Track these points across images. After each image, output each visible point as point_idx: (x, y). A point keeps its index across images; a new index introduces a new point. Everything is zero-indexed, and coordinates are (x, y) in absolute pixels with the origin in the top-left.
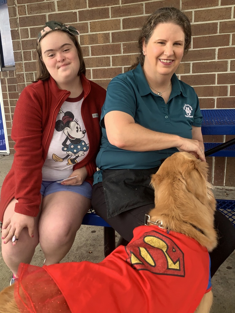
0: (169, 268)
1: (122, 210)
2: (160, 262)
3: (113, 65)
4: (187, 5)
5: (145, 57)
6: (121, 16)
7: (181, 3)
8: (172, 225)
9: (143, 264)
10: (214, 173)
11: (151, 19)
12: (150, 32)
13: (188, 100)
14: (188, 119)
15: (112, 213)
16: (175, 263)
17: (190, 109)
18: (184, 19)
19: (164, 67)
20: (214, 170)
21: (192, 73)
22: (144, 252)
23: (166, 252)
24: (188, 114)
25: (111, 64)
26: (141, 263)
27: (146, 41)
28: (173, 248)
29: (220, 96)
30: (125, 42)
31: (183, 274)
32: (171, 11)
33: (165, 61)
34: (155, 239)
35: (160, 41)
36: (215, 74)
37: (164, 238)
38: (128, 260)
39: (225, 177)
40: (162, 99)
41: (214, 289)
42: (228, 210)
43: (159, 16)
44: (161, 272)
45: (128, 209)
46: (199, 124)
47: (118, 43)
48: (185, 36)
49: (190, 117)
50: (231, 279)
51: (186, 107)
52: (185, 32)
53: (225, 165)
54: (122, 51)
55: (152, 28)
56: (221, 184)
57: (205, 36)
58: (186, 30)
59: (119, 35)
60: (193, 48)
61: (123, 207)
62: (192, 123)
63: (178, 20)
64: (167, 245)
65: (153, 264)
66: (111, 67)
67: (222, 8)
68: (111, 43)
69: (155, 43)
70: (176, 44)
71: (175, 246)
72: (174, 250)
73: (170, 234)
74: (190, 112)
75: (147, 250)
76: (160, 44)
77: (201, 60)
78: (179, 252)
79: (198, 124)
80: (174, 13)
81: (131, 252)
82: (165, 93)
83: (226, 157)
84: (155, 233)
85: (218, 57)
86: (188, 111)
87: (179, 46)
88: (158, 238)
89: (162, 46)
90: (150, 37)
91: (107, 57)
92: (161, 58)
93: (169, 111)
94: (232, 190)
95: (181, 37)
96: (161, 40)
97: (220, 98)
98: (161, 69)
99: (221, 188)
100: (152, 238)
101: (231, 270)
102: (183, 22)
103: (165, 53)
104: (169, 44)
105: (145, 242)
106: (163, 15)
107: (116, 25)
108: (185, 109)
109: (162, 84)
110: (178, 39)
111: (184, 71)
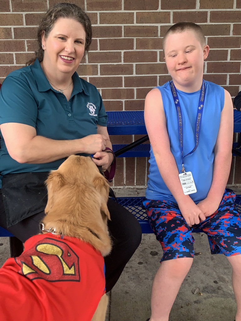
0: (65, 274)
1: (23, 216)
2: (55, 269)
3: (17, 63)
4: (91, 6)
5: (44, 52)
6: (23, 11)
7: (86, 3)
8: (67, 230)
9: (36, 272)
10: (125, 174)
11: (51, 12)
12: (50, 26)
13: (91, 98)
14: (93, 118)
15: (13, 221)
16: (70, 268)
17: (94, 108)
18: (85, 17)
19: (65, 65)
20: (125, 170)
21: (100, 75)
22: (36, 260)
23: (61, 257)
24: (92, 112)
25: (15, 61)
26: (34, 272)
27: (45, 35)
28: (68, 253)
29: (127, 99)
30: (29, 40)
31: (78, 279)
32: (72, 7)
33: (66, 58)
34: (49, 246)
35: (60, 36)
36: (122, 77)
37: (58, 243)
38: (20, 272)
39: (135, 177)
40: (64, 96)
41: (126, 286)
42: (135, 207)
43: (61, 10)
44: (57, 279)
45: (30, 215)
46: (105, 123)
47: (22, 40)
48: (86, 35)
49: (95, 115)
50: (142, 273)
51: (90, 105)
52: (86, 31)
53: (135, 165)
54: (27, 48)
55: (53, 22)
56: (132, 183)
57: (111, 39)
58: (87, 29)
59: (21, 31)
60: (100, 50)
61: (25, 213)
62: (98, 122)
63: (80, 17)
64: (62, 250)
65: (48, 272)
66: (15, 64)
67: (125, 13)
68: (13, 39)
69: (56, 37)
70: (77, 41)
71: (70, 251)
72: (69, 254)
73: (65, 239)
74: (94, 110)
75: (40, 258)
76: (60, 40)
77: (108, 63)
78: (73, 256)
79: (103, 123)
80: (75, 9)
81: (22, 263)
82: (67, 90)
83: (136, 158)
84: (48, 240)
85: (124, 60)
86: (92, 109)
87: (80, 44)
88: (51, 244)
89: (63, 42)
90: (51, 31)
91: (9, 54)
92: (61, 54)
93: (71, 109)
94: (143, 189)
95: (82, 35)
96: (62, 35)
97: (128, 101)
98: (62, 66)
99: (132, 188)
100: (45, 246)
101: (141, 265)
102: (85, 20)
103: (66, 50)
104: (70, 41)
105: (37, 251)
106: (65, 10)
107: (18, 20)
108: (89, 107)
109: (63, 82)
110: (79, 37)
111: (92, 72)
